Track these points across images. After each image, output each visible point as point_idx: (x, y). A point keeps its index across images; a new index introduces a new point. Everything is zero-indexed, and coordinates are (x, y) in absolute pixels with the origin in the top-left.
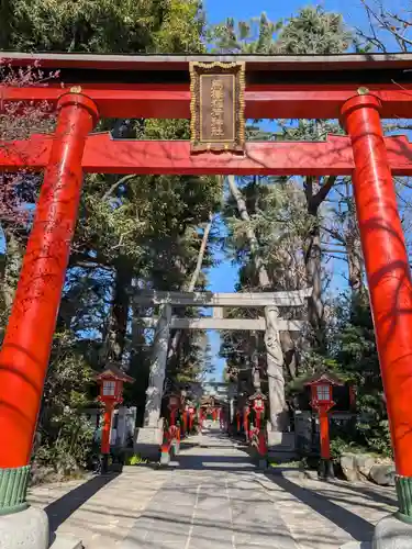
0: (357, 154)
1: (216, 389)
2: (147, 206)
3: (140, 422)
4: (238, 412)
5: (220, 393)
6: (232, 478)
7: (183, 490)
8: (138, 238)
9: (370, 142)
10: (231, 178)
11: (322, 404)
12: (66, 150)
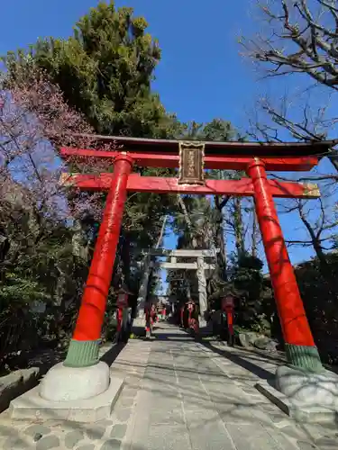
0: (255, 187)
2: (146, 206)
3: (134, 315)
6: (185, 345)
7: (164, 351)
8: (141, 222)
9: (261, 181)
10: (179, 195)
11: (229, 306)
12: (119, 180)
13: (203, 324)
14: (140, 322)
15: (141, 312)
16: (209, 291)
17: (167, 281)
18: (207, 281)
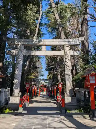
1: (44, 81)
3: (11, 95)
4: (52, 89)
5: (46, 83)
6: (50, 120)
13: (68, 100)
14: (15, 99)
15: (17, 92)
16: (74, 73)
17: (46, 70)
18: (73, 66)
